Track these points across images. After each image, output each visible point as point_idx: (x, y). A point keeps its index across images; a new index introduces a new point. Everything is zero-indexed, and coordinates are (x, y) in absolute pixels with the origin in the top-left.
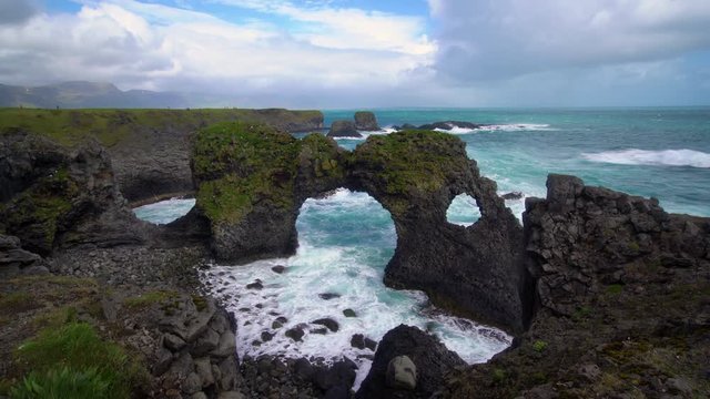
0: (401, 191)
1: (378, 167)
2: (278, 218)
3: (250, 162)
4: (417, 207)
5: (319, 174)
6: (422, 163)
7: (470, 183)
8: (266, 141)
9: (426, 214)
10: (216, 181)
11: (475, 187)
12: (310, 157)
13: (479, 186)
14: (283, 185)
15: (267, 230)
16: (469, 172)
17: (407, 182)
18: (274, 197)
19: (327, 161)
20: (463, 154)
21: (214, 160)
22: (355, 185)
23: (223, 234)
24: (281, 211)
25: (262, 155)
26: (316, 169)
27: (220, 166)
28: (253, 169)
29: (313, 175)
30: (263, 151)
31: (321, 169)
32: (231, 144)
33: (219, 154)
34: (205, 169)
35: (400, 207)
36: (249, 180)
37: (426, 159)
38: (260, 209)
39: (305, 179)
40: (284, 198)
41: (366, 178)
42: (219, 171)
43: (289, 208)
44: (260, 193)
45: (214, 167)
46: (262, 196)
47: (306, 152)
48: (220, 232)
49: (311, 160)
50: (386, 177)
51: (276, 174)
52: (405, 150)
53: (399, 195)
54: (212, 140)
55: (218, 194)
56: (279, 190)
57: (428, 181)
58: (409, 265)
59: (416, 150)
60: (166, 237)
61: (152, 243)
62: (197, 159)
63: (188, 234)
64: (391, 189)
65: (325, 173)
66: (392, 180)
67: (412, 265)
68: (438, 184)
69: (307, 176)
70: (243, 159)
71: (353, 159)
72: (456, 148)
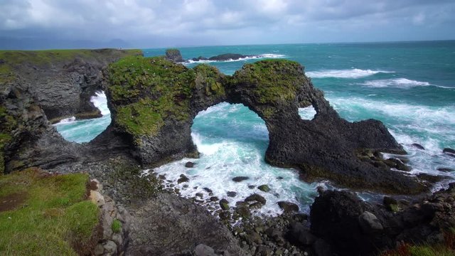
0: (270, 101)
1: (253, 86)
2: (180, 128)
3: (159, 88)
4: (281, 111)
5: (210, 93)
6: (280, 82)
7: (309, 93)
8: (167, 71)
9: (287, 115)
10: (133, 105)
11: (312, 95)
12: (203, 82)
13: (315, 94)
14: (181, 104)
15: (173, 137)
16: (308, 86)
17: (274, 95)
18: (176, 113)
19: (214, 84)
20: (303, 74)
21: (129, 89)
22: (233, 99)
23: (145, 145)
24: (182, 122)
25: (166, 82)
26: (207, 89)
27: (135, 92)
28: (161, 93)
29: (205, 94)
30: (166, 79)
31: (211, 90)
32: (143, 74)
33: (134, 83)
34: (122, 96)
35: (269, 112)
36: (159, 102)
37: (283, 79)
38: (169, 122)
39: (198, 98)
40: (183, 113)
41: (245, 93)
42: (135, 96)
43: (187, 120)
44: (167, 111)
45: (130, 94)
46: (169, 112)
47: (199, 78)
48: (142, 144)
49: (203, 84)
50: (259, 92)
51: (176, 96)
52: (269, 73)
53: (269, 104)
54: (126, 72)
55: (136, 114)
56: (178, 107)
57: (286, 93)
59: (275, 72)
60: (94, 153)
61: (83, 159)
62: (113, 88)
63: (111, 148)
64: (263, 100)
65: (214, 92)
66: (262, 94)
67: (287, 149)
68: (293, 94)
69: (201, 95)
70: (153, 86)
71: (235, 81)
72: (299, 70)
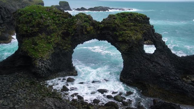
0: (125, 40)
1: (114, 30)
2: (65, 54)
3: (52, 27)
4: (132, 47)
5: (86, 33)
7: (152, 35)
8: (58, 17)
9: (136, 50)
10: (34, 38)
13: (155, 37)
14: (66, 39)
15: (60, 61)
16: (151, 31)
17: (128, 36)
18: (63, 45)
19: (89, 27)
20: (148, 23)
21: (31, 27)
22: (101, 37)
23: (40, 65)
24: (66, 51)
25: (57, 24)
26: (84, 30)
27: (36, 29)
28: (53, 31)
29: (82, 33)
30: (57, 22)
31: (86, 31)
32: (42, 18)
33: (35, 23)
34: (26, 31)
35: (124, 47)
36: (52, 37)
37: (134, 26)
38: (57, 50)
39: (78, 35)
40: (67, 45)
42: (35, 32)
43: (70, 49)
44: (57, 43)
45: (32, 30)
47: (79, 23)
48: (39, 64)
49: (82, 26)
50: (118, 34)
51: (63, 34)
53: (124, 42)
54: (30, 15)
55: (36, 44)
56: (64, 41)
57: (136, 35)
58: (133, 73)
60: (4, 68)
62: (20, 26)
64: (120, 39)
65: (88, 32)
66: (121, 35)
68: (140, 36)
70: (48, 26)
71: (102, 25)
72: (146, 20)
